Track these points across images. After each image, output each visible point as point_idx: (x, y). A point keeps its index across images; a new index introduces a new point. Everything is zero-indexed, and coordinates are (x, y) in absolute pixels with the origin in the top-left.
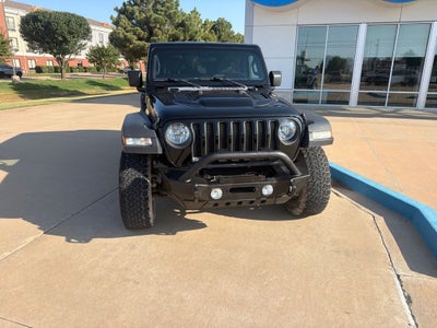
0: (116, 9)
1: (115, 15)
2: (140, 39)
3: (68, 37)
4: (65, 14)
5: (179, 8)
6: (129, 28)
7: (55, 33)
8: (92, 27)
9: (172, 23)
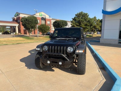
0: (72, 19)
1: (72, 20)
2: (77, 26)
3: (62, 26)
4: (62, 21)
5: (89, 17)
6: (74, 23)
7: (59, 25)
8: (68, 23)
9: (86, 21)
